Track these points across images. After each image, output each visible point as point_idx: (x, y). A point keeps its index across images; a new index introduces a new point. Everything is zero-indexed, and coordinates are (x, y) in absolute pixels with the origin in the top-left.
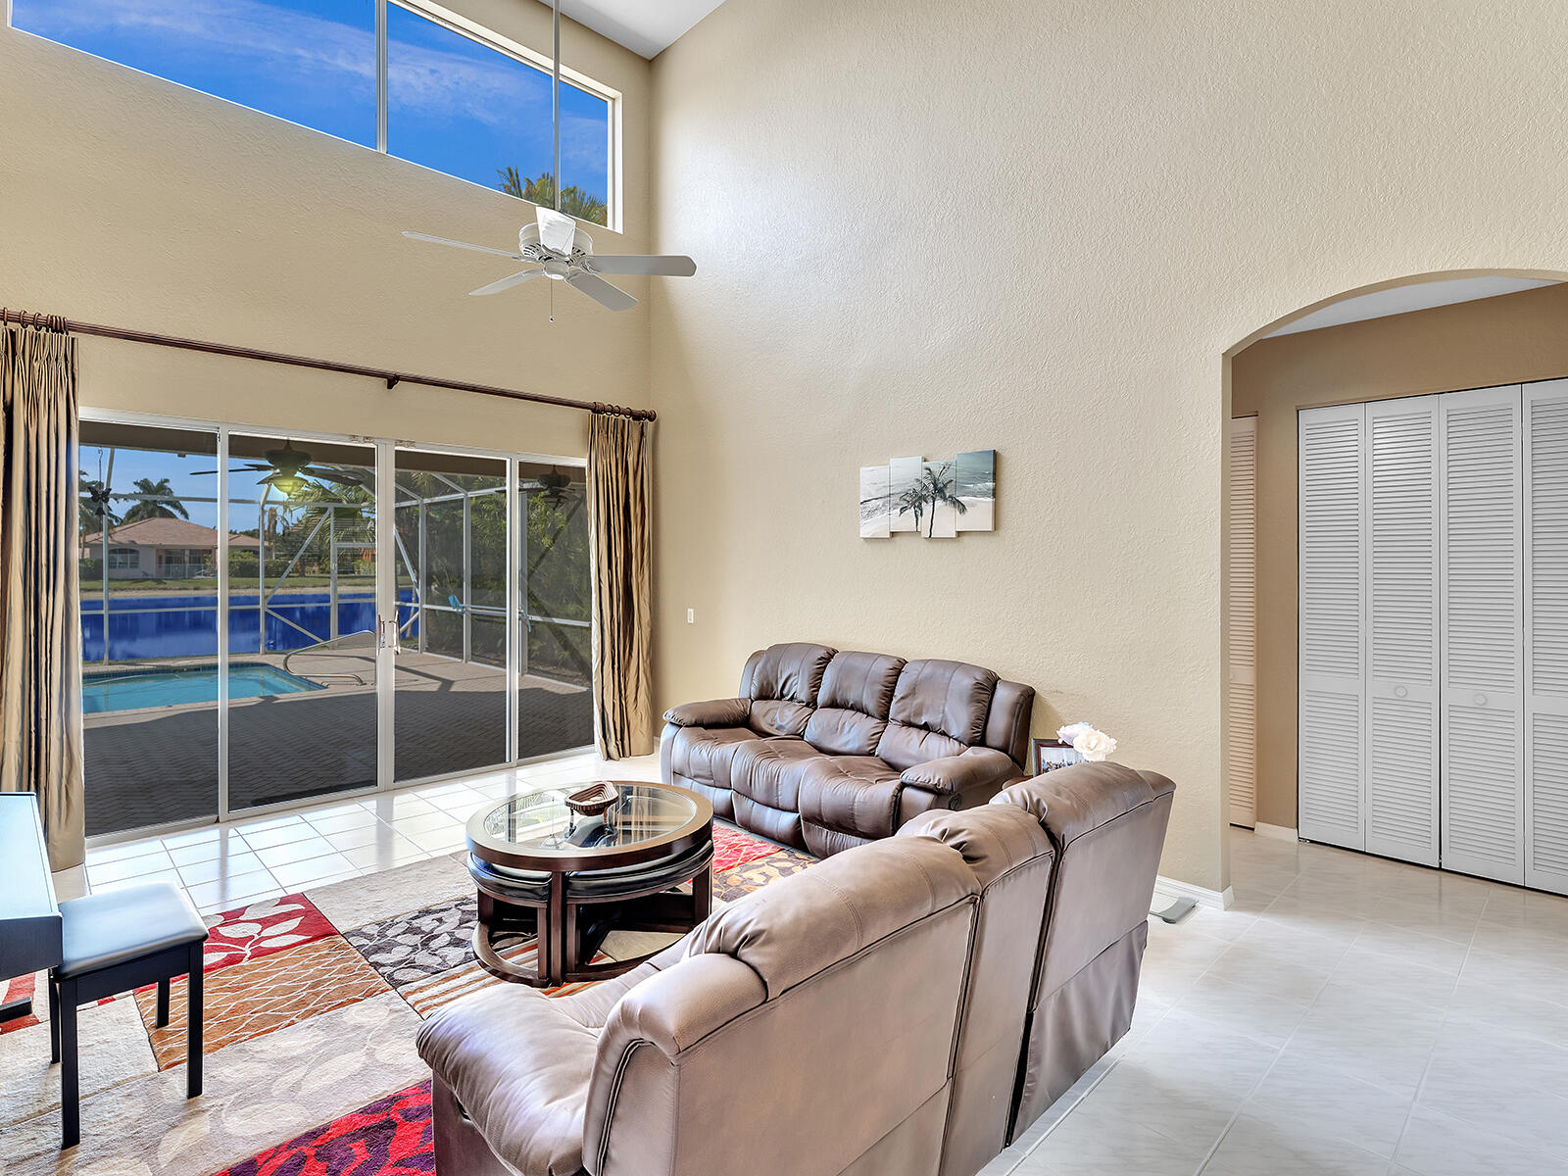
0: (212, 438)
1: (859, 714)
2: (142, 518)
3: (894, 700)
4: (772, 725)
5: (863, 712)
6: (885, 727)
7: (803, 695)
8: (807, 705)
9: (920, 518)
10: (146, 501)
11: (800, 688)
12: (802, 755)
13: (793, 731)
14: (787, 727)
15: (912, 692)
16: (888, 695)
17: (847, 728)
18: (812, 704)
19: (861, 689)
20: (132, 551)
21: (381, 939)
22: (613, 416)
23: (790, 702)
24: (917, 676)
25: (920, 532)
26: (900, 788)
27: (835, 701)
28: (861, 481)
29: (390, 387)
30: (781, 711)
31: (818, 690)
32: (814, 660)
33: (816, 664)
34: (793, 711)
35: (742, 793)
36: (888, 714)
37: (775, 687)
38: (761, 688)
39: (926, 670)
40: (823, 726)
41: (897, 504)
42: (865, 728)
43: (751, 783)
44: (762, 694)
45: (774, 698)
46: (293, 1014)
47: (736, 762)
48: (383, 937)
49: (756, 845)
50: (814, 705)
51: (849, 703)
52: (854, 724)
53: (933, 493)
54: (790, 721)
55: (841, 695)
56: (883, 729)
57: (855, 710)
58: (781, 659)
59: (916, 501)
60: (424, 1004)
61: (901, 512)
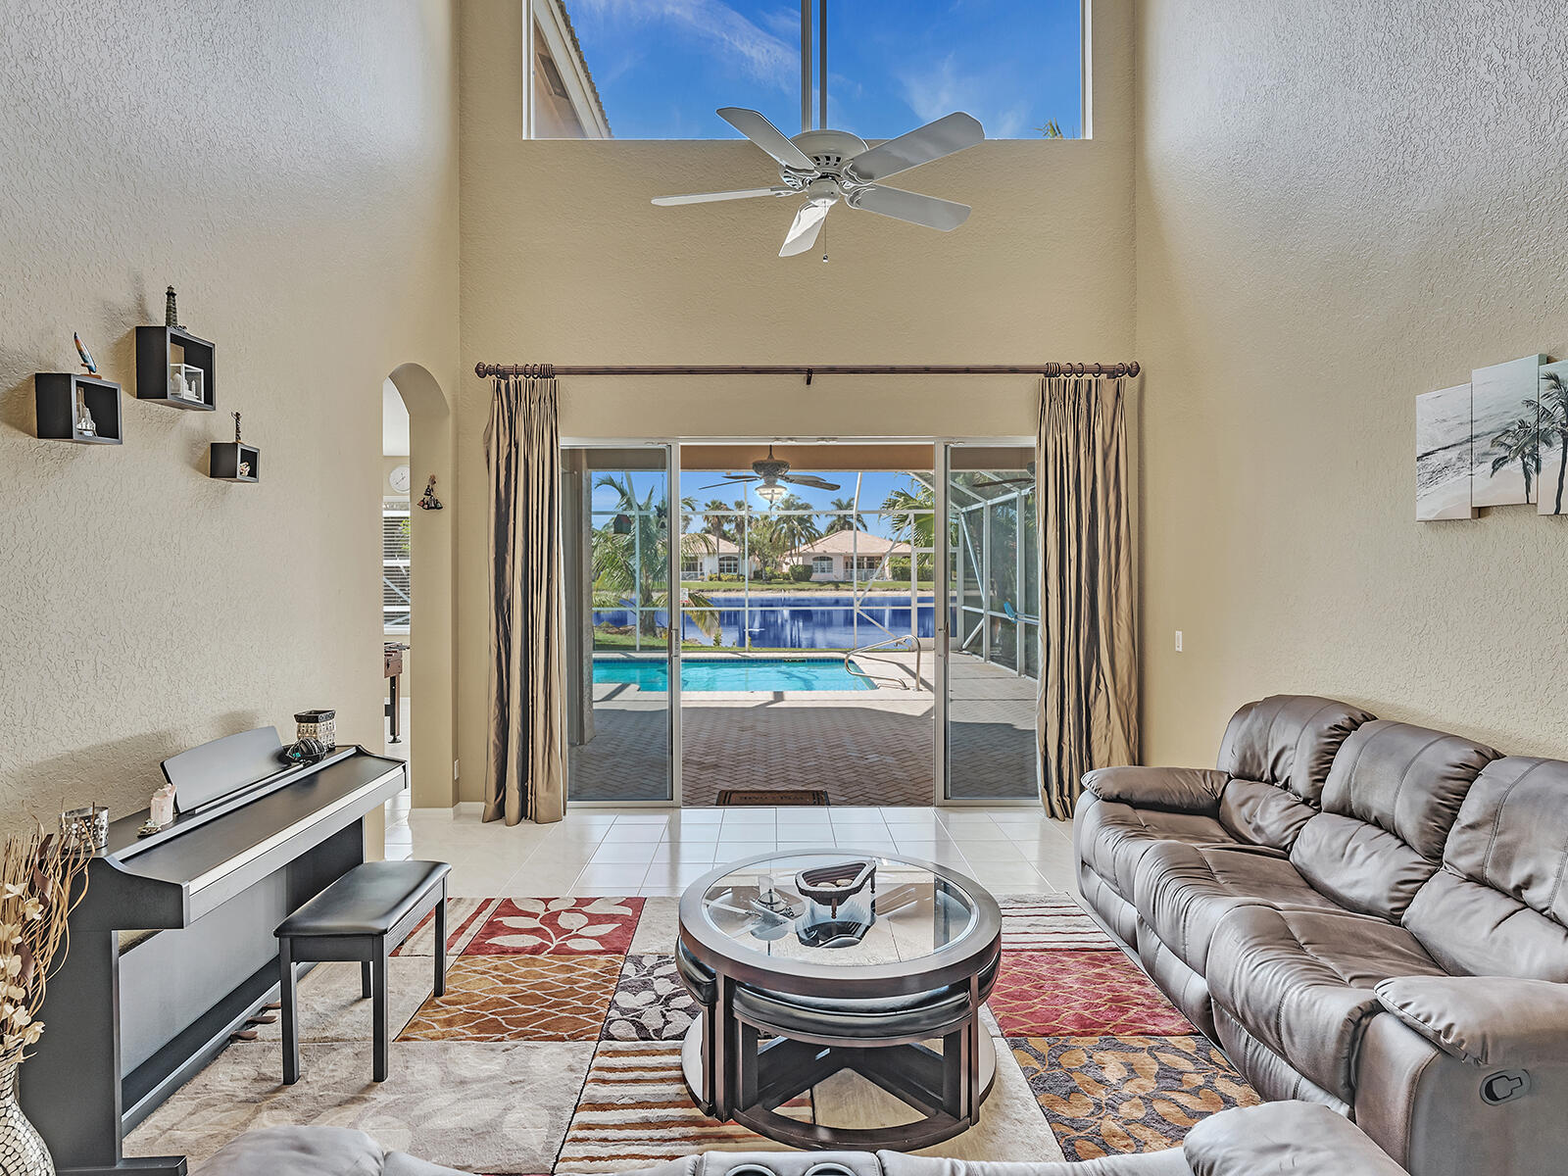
0: (667, 452)
1: (1389, 838)
2: (838, 531)
3: (1456, 827)
4: (1249, 823)
5: (1398, 837)
6: (1432, 873)
7: (1302, 783)
8: (1306, 802)
9: (1534, 476)
10: (839, 516)
11: (1298, 771)
12: (1285, 888)
13: (1274, 839)
14: (1268, 831)
15: (1493, 818)
16: (1444, 813)
17: (1359, 857)
18: (1313, 801)
19: (1392, 794)
20: (829, 559)
21: (645, 975)
22: (1074, 377)
23: (1282, 791)
24: (1512, 786)
25: (1535, 504)
26: (1369, 1009)
27: (1350, 806)
28: (1418, 417)
29: (809, 383)
30: (1266, 804)
31: (1324, 781)
32: (1326, 727)
33: (1329, 733)
34: (1284, 807)
35: (1147, 921)
36: (1442, 850)
37: (1263, 762)
38: (1243, 761)
39: (1539, 779)
40: (1323, 843)
41: (1486, 454)
42: (1392, 866)
43: (1154, 909)
44: (1243, 771)
45: (1260, 780)
46: (512, 1030)
47: (1140, 872)
48: (650, 974)
49: (1158, 1010)
50: (1314, 805)
51: (1370, 812)
52: (1374, 853)
53: (1562, 425)
54: (1275, 822)
55: (1359, 796)
56: (1427, 876)
57: (1381, 828)
58: (1274, 719)
59: (1525, 444)
60: (599, 1073)
61: (1495, 470)
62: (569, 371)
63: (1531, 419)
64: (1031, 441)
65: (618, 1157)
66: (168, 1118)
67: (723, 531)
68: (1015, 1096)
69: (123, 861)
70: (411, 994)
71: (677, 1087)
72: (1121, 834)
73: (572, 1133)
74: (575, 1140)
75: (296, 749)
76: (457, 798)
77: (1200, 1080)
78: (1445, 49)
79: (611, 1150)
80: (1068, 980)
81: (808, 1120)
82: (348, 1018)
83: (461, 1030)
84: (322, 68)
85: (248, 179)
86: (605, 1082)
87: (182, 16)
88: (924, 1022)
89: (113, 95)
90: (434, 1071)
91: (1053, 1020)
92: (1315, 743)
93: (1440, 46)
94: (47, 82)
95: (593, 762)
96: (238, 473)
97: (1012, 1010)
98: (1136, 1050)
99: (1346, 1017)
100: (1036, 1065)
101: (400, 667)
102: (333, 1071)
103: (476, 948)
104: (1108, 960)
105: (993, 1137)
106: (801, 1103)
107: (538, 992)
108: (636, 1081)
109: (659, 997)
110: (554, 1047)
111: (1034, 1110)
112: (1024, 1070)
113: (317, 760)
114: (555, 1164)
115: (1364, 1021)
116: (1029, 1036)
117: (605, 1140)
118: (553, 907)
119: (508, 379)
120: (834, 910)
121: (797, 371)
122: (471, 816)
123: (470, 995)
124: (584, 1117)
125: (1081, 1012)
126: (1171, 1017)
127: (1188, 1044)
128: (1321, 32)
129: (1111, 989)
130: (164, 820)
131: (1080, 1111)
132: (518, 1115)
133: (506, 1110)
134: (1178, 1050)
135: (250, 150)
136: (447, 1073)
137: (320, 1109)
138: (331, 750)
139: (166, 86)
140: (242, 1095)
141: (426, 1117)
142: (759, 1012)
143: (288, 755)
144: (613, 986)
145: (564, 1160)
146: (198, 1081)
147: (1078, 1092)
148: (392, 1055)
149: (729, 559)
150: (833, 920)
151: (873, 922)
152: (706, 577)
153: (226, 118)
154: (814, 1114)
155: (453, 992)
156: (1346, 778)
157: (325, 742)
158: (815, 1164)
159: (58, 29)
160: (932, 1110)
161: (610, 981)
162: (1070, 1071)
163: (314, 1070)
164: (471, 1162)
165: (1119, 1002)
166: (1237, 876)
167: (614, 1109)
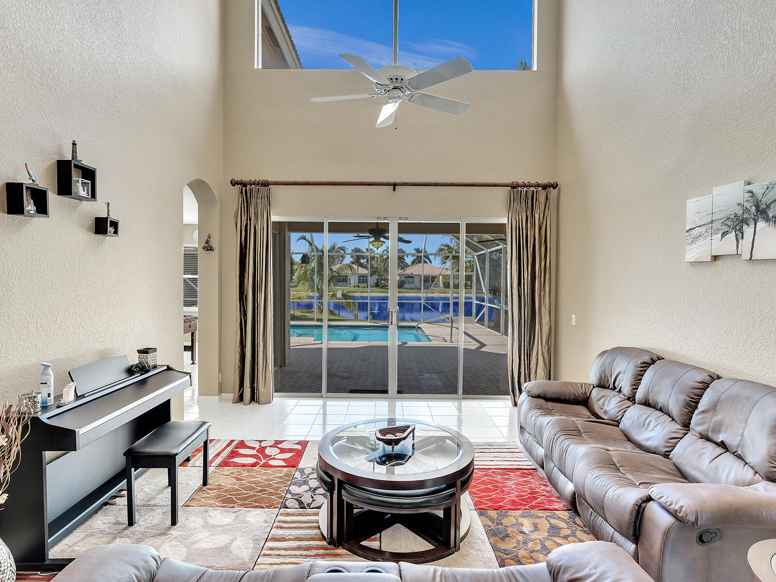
0: (321, 224)
1: (666, 417)
2: (417, 263)
3: (696, 412)
4: (602, 409)
5: (670, 417)
6: (685, 434)
7: (627, 390)
8: (629, 399)
9: (740, 241)
10: (418, 256)
11: (625, 384)
12: (615, 440)
13: (613, 417)
14: (610, 413)
15: (713, 408)
16: (692, 405)
17: (651, 426)
18: (631, 399)
19: (668, 395)
20: (412, 277)
21: (305, 478)
22: (525, 189)
23: (618, 393)
24: (723, 393)
25: (741, 255)
26: (646, 499)
27: (649, 401)
28: (688, 211)
29: (394, 190)
30: (610, 399)
31: (637, 389)
32: (639, 362)
33: (640, 366)
34: (618, 401)
35: (549, 456)
36: (690, 424)
37: (610, 379)
38: (600, 379)
39: (736, 389)
40: (635, 419)
41: (719, 229)
42: (666, 430)
43: (552, 450)
44: (600, 384)
45: (608, 388)
46: (238, 502)
47: (546, 431)
48: (307, 477)
49: (552, 499)
50: (633, 400)
51: (658, 404)
52: (658, 424)
53: (754, 215)
54: (613, 408)
55: (653, 397)
56: (683, 436)
57: (663, 412)
58: (616, 358)
59: (737, 225)
60: (279, 524)
61: (722, 237)
62: (276, 183)
63: (740, 213)
64: (504, 220)
65: (285, 563)
66: (72, 541)
67: (361, 263)
68: (478, 538)
69: (48, 418)
70: (192, 485)
71: (316, 531)
72: (539, 413)
73: (264, 552)
74: (265, 555)
75: (137, 366)
76: (221, 391)
77: (569, 532)
78: (705, 27)
79: (281, 560)
80: (510, 483)
81: (377, 548)
82: (161, 496)
83: (215, 502)
84: (152, 33)
85: (114, 88)
86: (281, 528)
87: (81, 7)
88: (433, 502)
89: (45, 46)
90: (200, 521)
91: (501, 502)
92: (634, 370)
93: (702, 26)
94: (12, 40)
95: (289, 375)
96: (108, 232)
97: (481, 497)
98: (540, 517)
99: (634, 503)
100: (491, 524)
101: (196, 327)
102: (152, 520)
103: (225, 464)
104: (530, 474)
105: (466, 558)
106: (375, 540)
107: (252, 485)
108: (295, 528)
109: (311, 488)
110: (259, 511)
111: (487, 545)
112: (484, 526)
113: (147, 372)
114: (254, 566)
115: (643, 505)
116: (488, 510)
117: (279, 555)
118: (263, 444)
119: (246, 187)
120: (393, 448)
121: (388, 184)
122: (226, 400)
123: (220, 485)
124: (270, 544)
125: (515, 499)
126: (558, 502)
127: (565, 515)
128: (647, 18)
129: (530, 488)
130: (69, 399)
131: (509, 545)
132: (238, 543)
133: (233, 540)
134: (559, 518)
135: (115, 73)
136: (206, 522)
137: (144, 538)
138: (155, 367)
139: (72, 42)
140: (107, 530)
141: (195, 543)
142: (353, 496)
143: (133, 369)
144: (289, 482)
145: (259, 564)
146: (87, 523)
147: (509, 536)
148: (180, 514)
149: (363, 276)
150: (392, 453)
151: (413, 454)
152: (352, 285)
153: (103, 58)
154: (380, 545)
155: (212, 484)
156: (648, 387)
157: (151, 364)
158: (367, 567)
159: (17, 14)
160: (437, 544)
161: (288, 480)
162: (506, 527)
163: (143, 519)
164: (214, 564)
165: (533, 494)
166: (593, 434)
167: (284, 541)
